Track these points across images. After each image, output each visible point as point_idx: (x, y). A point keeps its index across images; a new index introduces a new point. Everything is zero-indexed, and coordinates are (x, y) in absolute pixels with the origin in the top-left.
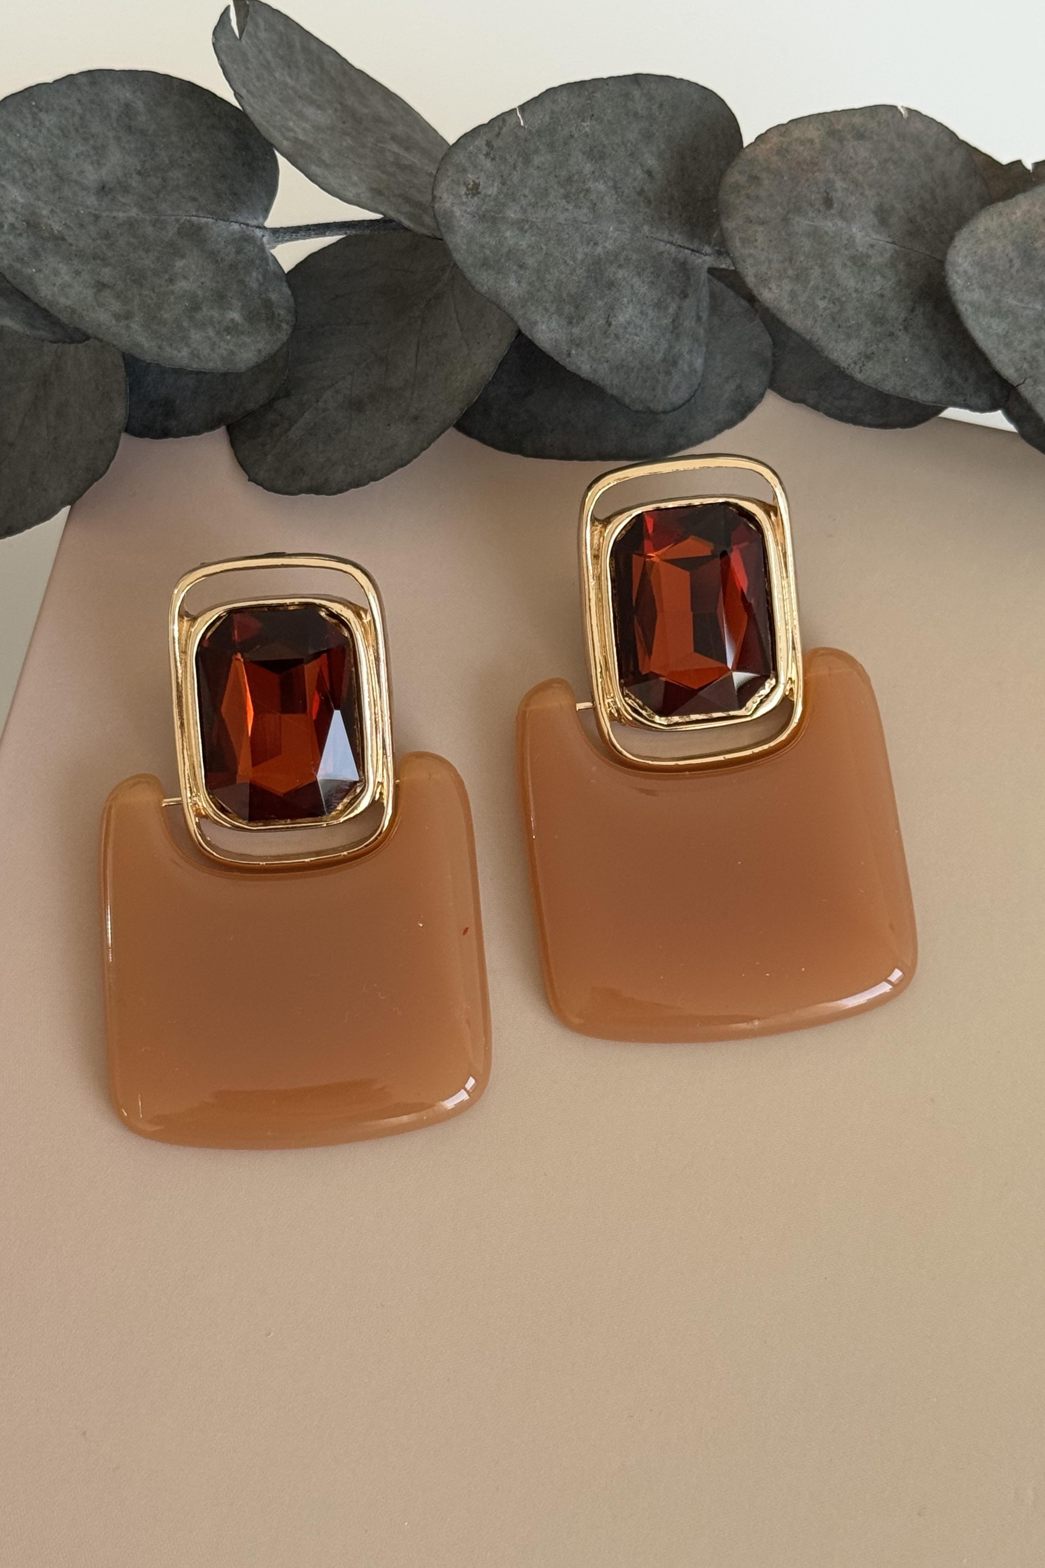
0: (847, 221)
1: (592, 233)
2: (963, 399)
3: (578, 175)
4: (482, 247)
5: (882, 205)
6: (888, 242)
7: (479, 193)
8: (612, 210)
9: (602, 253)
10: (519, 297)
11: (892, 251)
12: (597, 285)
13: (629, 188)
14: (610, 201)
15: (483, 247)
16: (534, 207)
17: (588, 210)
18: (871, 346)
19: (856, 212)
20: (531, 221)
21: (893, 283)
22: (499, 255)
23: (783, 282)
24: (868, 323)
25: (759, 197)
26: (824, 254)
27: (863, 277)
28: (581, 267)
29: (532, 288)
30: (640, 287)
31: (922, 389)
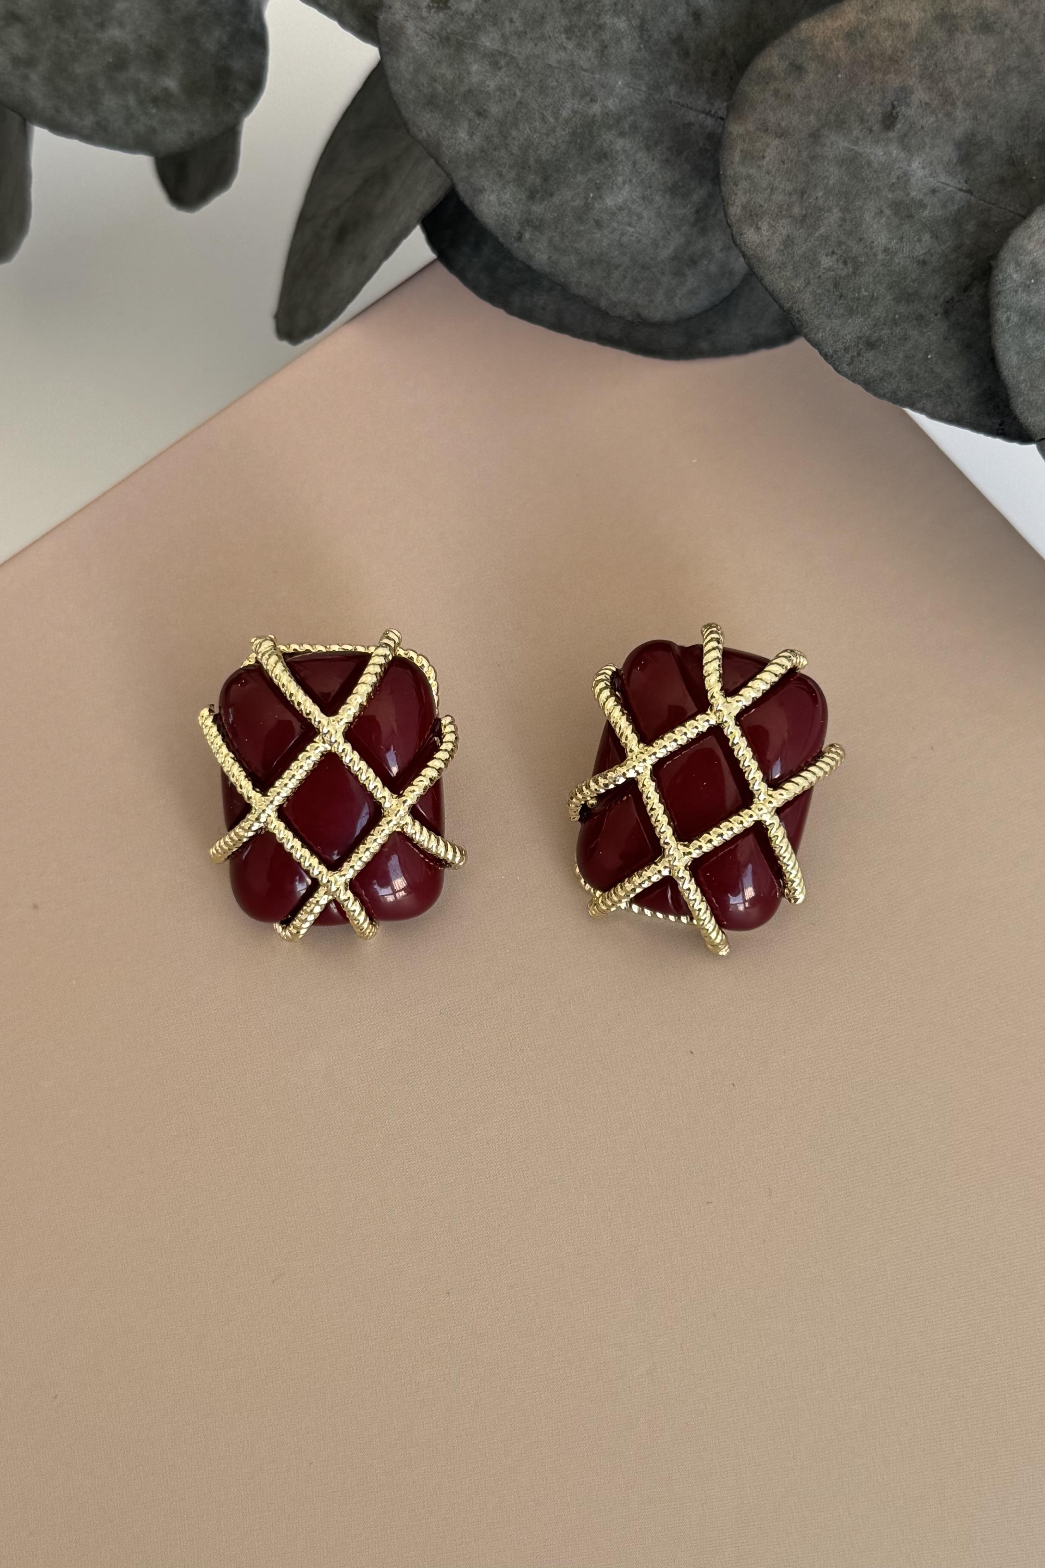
0: (908, 151)
1: (591, 86)
2: (999, 421)
3: (592, 4)
4: (434, 79)
5: (973, 135)
6: (961, 190)
7: (449, 8)
8: (628, 60)
9: (598, 114)
10: (467, 154)
11: (962, 204)
13: (661, 32)
14: (629, 46)
15: (435, 81)
16: (519, 37)
17: (594, 54)
18: (882, 329)
19: (927, 140)
20: (511, 55)
21: (949, 247)
22: (454, 94)
23: (780, 222)
24: (888, 298)
25: (792, 96)
26: (854, 193)
27: (903, 233)
28: (564, 127)
29: (488, 144)
30: (647, 165)
31: (939, 400)
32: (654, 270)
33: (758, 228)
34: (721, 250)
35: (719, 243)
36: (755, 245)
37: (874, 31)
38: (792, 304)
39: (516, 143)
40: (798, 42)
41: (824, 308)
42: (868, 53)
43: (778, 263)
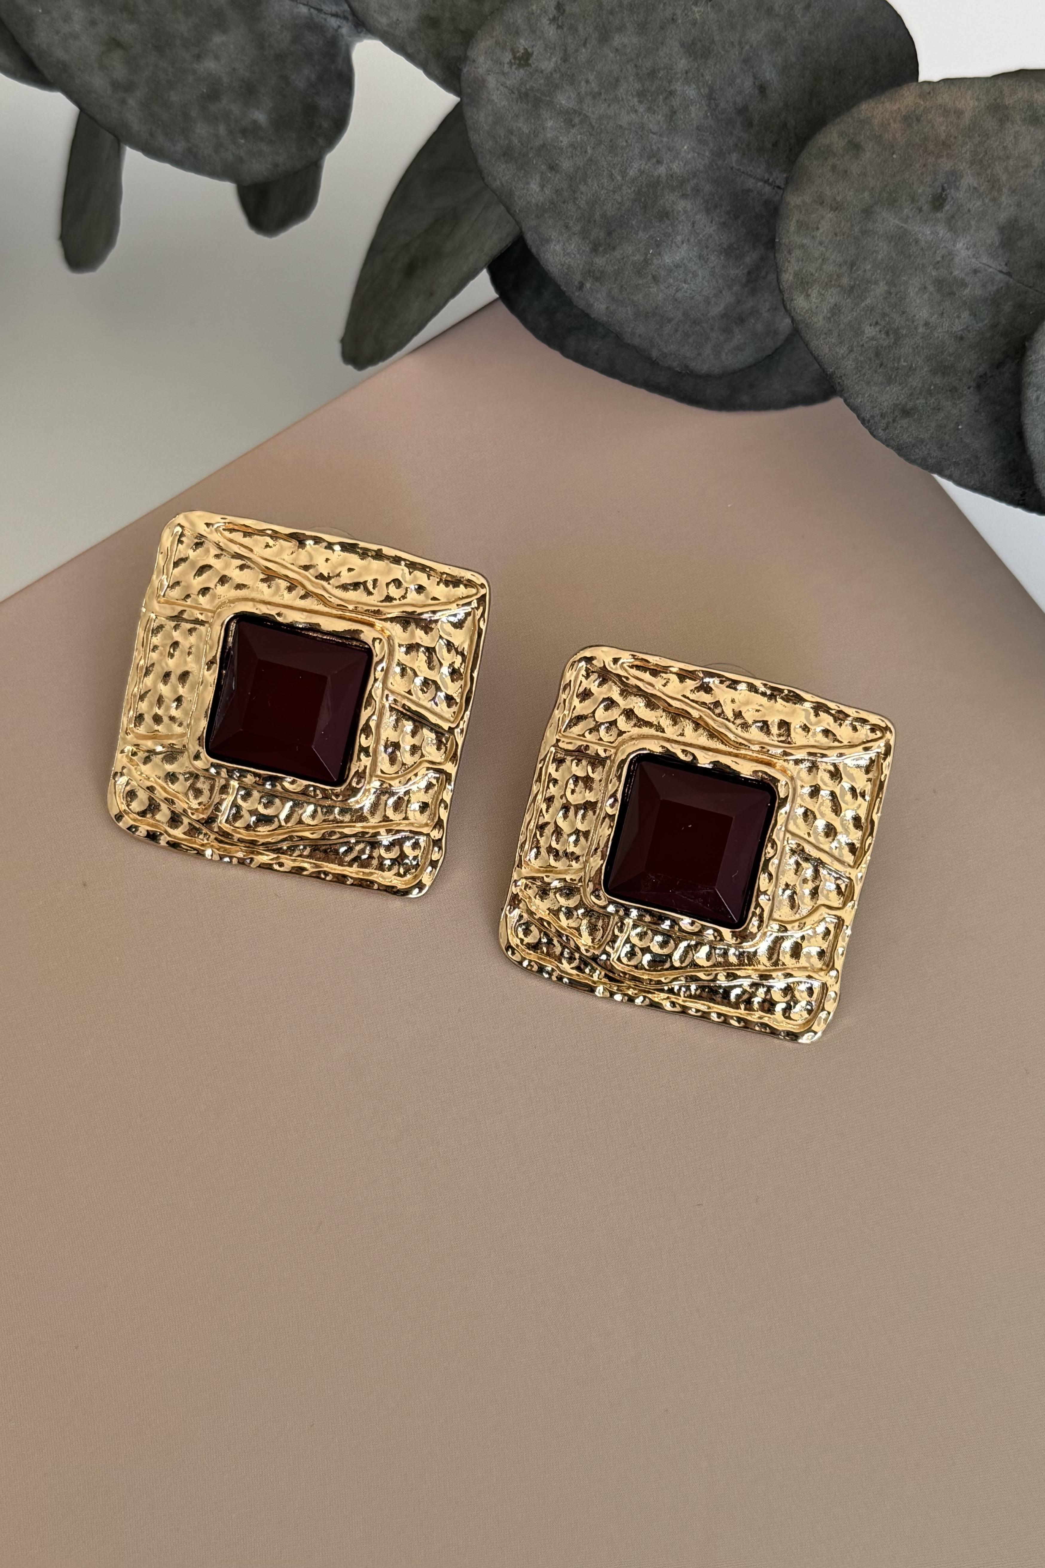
0: (954, 232)
2: (1021, 492)
3: (665, 71)
4: (511, 132)
5: (1016, 221)
6: (1001, 272)
7: (529, 65)
8: (695, 126)
9: (663, 175)
10: (537, 205)
11: (1001, 285)
12: (645, 212)
13: (727, 102)
14: (696, 113)
15: (512, 134)
16: (594, 97)
17: (663, 118)
18: (918, 398)
19: (973, 223)
20: (585, 115)
21: (986, 325)
22: (529, 147)
23: (829, 290)
24: (925, 369)
25: (849, 173)
26: (901, 268)
27: (944, 309)
28: (630, 186)
29: (557, 197)
30: (705, 226)
31: (966, 469)
32: (704, 325)
33: (808, 295)
34: (769, 310)
35: (767, 304)
36: (804, 311)
37: (930, 116)
38: (837, 368)
39: (584, 198)
40: (857, 121)
41: (865, 374)
42: (923, 136)
43: (825, 330)
